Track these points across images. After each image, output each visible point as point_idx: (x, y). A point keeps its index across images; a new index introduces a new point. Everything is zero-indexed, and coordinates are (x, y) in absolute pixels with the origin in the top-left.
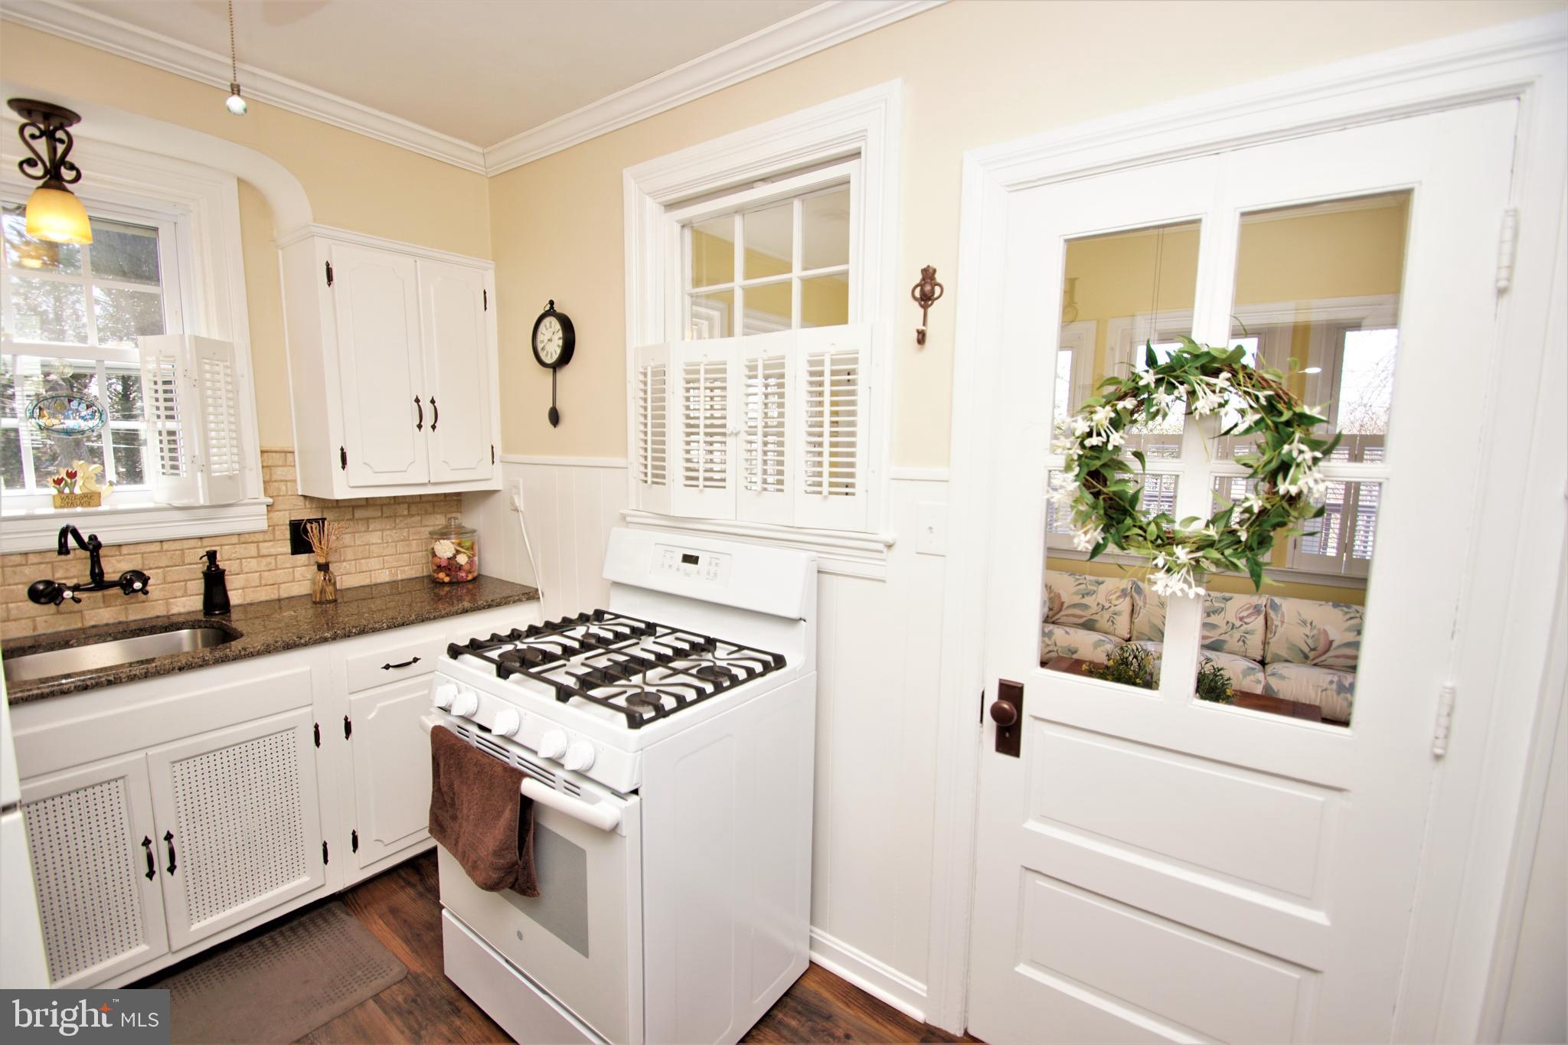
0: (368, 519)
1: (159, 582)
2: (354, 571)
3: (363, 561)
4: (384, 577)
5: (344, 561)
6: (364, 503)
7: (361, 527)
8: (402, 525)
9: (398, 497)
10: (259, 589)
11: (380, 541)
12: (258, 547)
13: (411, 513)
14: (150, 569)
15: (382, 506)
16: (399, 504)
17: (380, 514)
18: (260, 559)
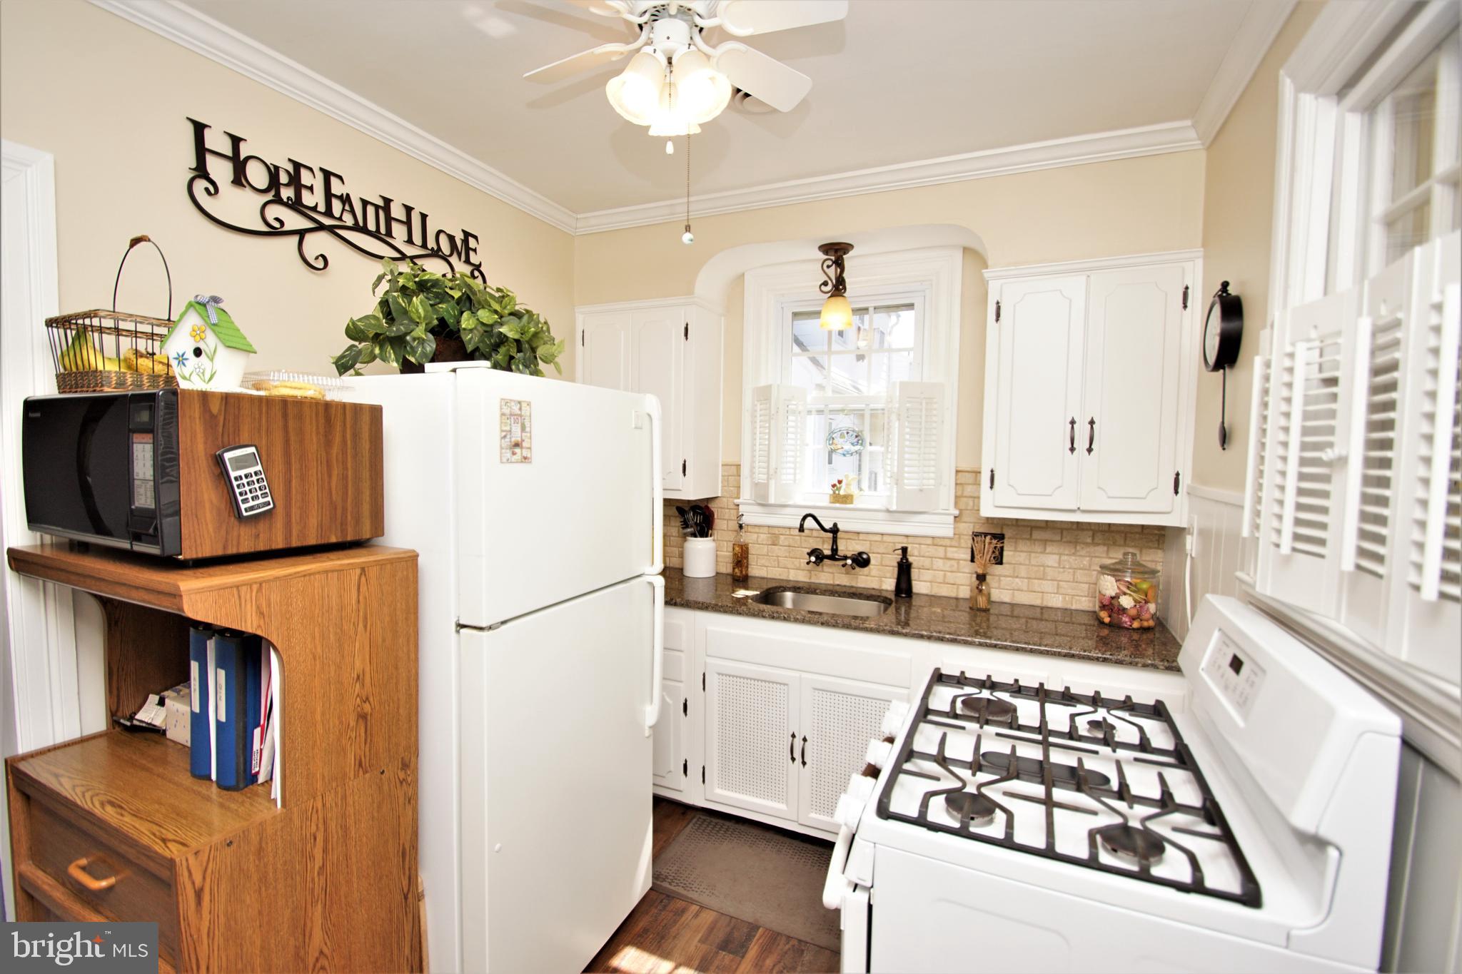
0: (1046, 541)
1: (877, 564)
2: (1025, 588)
3: (1036, 581)
4: (1056, 601)
5: (1017, 577)
6: (1043, 525)
7: (1038, 548)
8: (1083, 553)
9: (1082, 523)
10: (942, 585)
11: (1056, 565)
12: (945, 550)
13: (1096, 541)
14: (873, 553)
15: (1062, 530)
16: (1083, 530)
17: (1059, 538)
18: (945, 561)
